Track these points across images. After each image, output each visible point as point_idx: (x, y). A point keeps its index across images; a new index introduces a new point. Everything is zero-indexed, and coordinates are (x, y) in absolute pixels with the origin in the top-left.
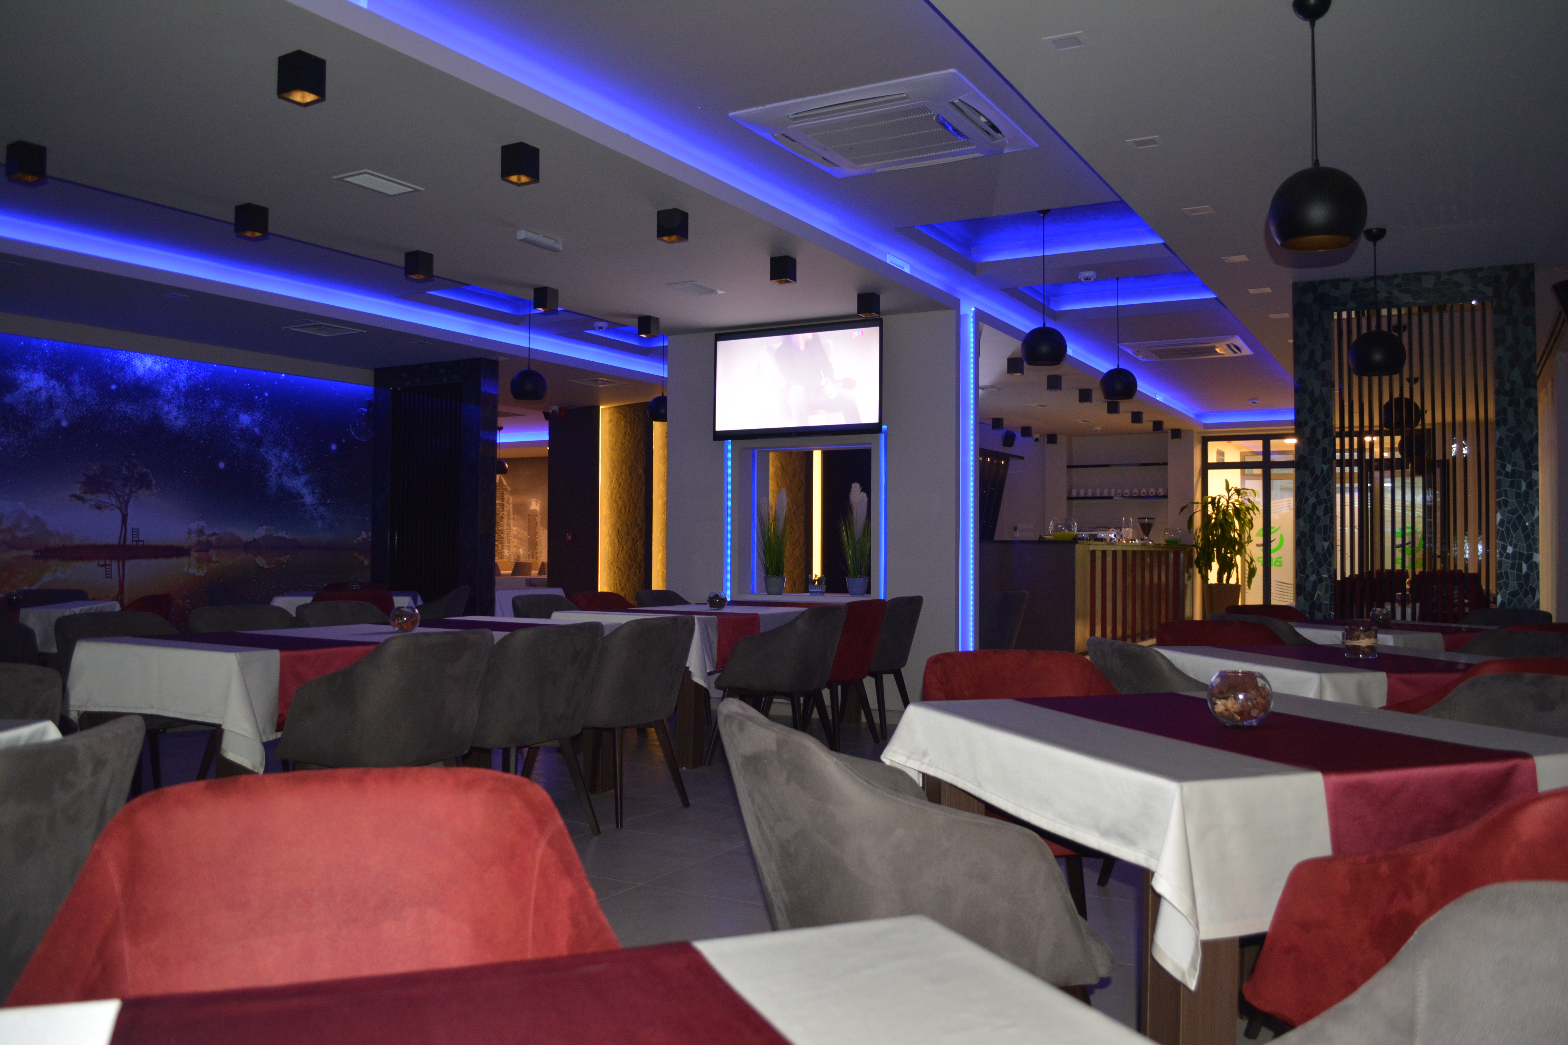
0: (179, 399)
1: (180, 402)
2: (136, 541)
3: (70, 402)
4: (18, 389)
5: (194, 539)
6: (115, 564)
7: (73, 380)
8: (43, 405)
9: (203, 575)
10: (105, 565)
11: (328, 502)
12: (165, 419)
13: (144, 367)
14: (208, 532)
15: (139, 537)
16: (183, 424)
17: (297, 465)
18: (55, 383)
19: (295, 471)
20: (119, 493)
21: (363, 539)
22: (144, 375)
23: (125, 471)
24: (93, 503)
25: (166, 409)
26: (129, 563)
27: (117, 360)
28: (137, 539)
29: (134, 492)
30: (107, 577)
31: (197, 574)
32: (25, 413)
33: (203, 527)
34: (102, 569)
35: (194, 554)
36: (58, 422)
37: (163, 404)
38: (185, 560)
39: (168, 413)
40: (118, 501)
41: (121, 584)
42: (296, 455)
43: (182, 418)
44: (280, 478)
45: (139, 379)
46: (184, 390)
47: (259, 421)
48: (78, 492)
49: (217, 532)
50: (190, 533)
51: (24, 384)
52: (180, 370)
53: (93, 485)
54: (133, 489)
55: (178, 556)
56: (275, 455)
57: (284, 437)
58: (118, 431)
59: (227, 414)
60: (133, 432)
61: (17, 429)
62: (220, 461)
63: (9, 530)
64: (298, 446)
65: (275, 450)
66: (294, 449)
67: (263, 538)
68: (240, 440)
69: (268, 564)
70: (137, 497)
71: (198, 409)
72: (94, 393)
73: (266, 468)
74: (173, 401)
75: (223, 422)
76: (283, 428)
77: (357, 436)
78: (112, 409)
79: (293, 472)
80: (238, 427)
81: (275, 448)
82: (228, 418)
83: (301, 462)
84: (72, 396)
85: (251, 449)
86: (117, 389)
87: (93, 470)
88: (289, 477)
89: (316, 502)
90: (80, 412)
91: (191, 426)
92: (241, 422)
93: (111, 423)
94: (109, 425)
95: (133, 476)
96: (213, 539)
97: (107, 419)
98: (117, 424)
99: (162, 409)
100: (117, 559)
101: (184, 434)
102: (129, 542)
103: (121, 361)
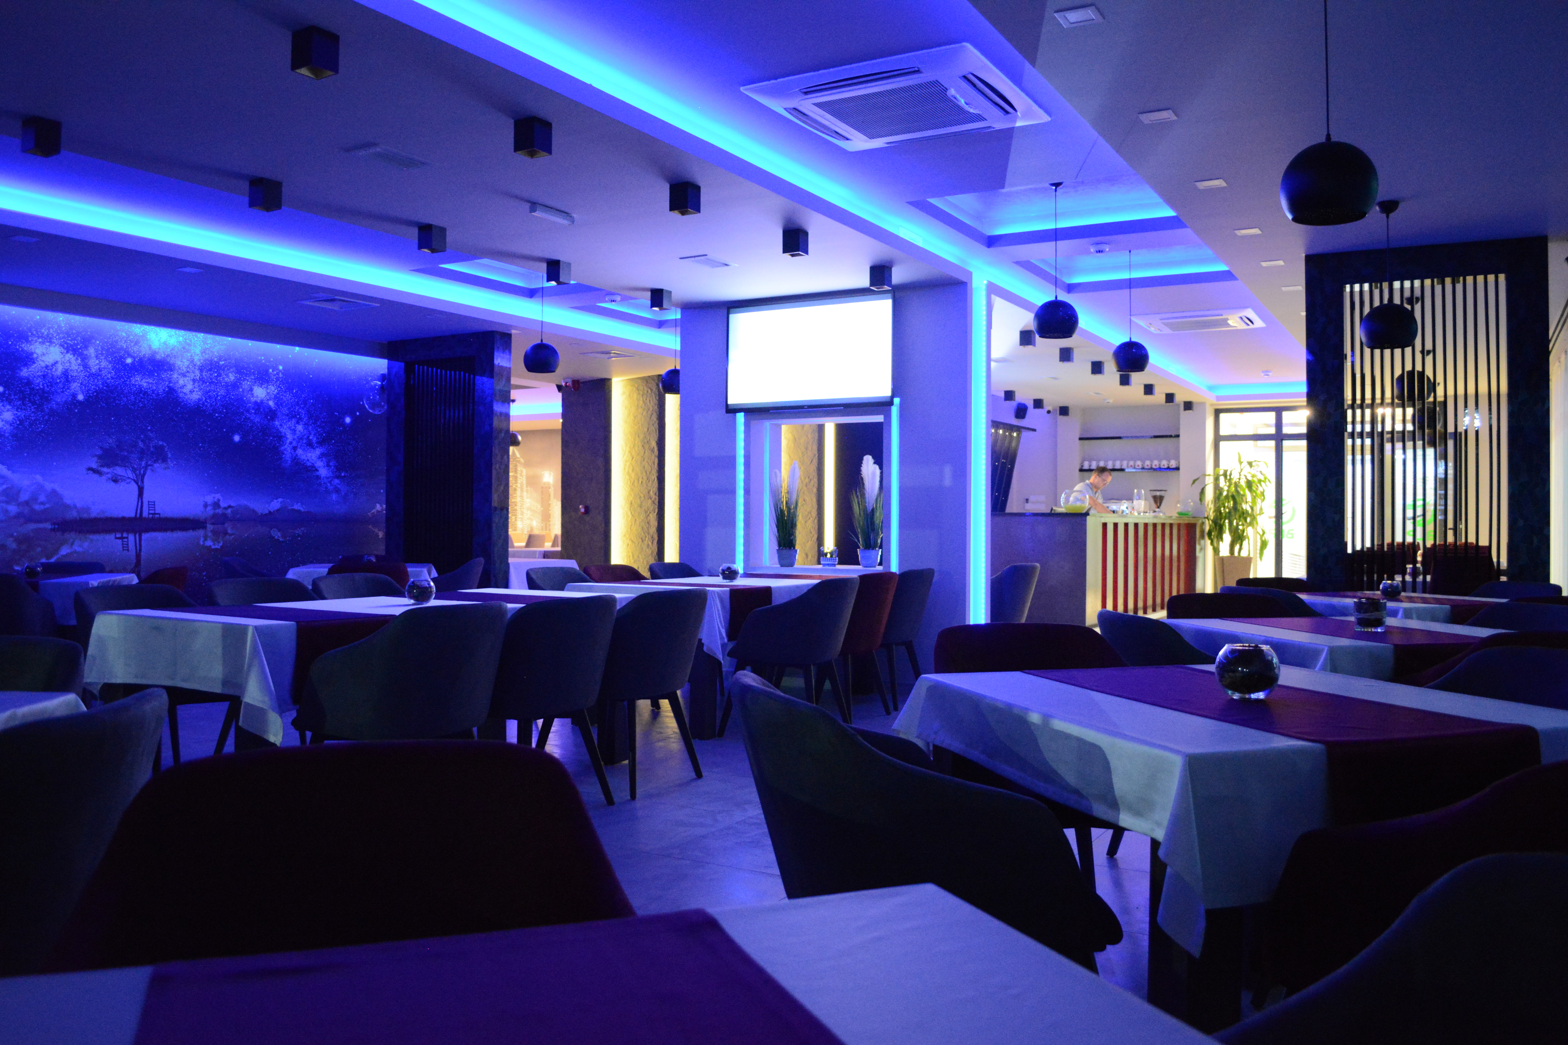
0: (193, 372)
1: (195, 376)
2: (153, 513)
3: (86, 376)
4: (34, 363)
5: (210, 511)
6: (131, 537)
7: (89, 354)
8: (59, 379)
9: (219, 547)
10: (122, 538)
11: (343, 474)
12: (181, 392)
13: (159, 341)
14: (223, 504)
15: (155, 510)
16: (198, 397)
17: (311, 438)
18: (72, 356)
19: (310, 445)
20: (136, 466)
21: (378, 511)
22: (159, 349)
23: (141, 444)
24: (109, 476)
25: (181, 382)
27: (132, 334)
28: (153, 511)
29: (149, 465)
32: (41, 387)
33: (219, 500)
34: (120, 541)
35: (210, 527)
36: (74, 396)
37: (178, 378)
38: (201, 532)
39: (183, 386)
40: (134, 475)
41: (138, 556)
42: (310, 428)
43: (197, 391)
44: (295, 451)
45: (154, 354)
46: (199, 363)
47: (273, 394)
48: (94, 466)
49: (232, 505)
50: (206, 506)
51: (40, 358)
52: (194, 344)
53: (110, 458)
54: (149, 463)
55: (194, 529)
56: (290, 428)
57: (298, 410)
58: (134, 405)
59: (242, 387)
60: (148, 406)
61: (34, 403)
62: (235, 434)
63: (27, 503)
64: (312, 420)
65: (290, 423)
66: (309, 422)
67: (278, 510)
68: (255, 413)
69: (283, 536)
70: (153, 471)
71: (213, 382)
72: (110, 366)
73: (280, 440)
74: (188, 374)
75: (238, 395)
76: (298, 401)
77: (371, 409)
78: (128, 383)
79: (307, 445)
80: (253, 400)
81: (289, 421)
82: (243, 391)
83: (315, 435)
84: (88, 369)
85: (266, 422)
86: (133, 363)
87: (109, 443)
88: (304, 450)
89: (331, 474)
90: (96, 385)
91: (206, 399)
92: (255, 395)
93: (127, 397)
94: (125, 399)
95: (149, 449)
96: (228, 512)
97: (122, 393)
98: (132, 398)
99: (177, 382)
100: (134, 532)
101: (199, 407)
102: (145, 515)
103: (136, 335)
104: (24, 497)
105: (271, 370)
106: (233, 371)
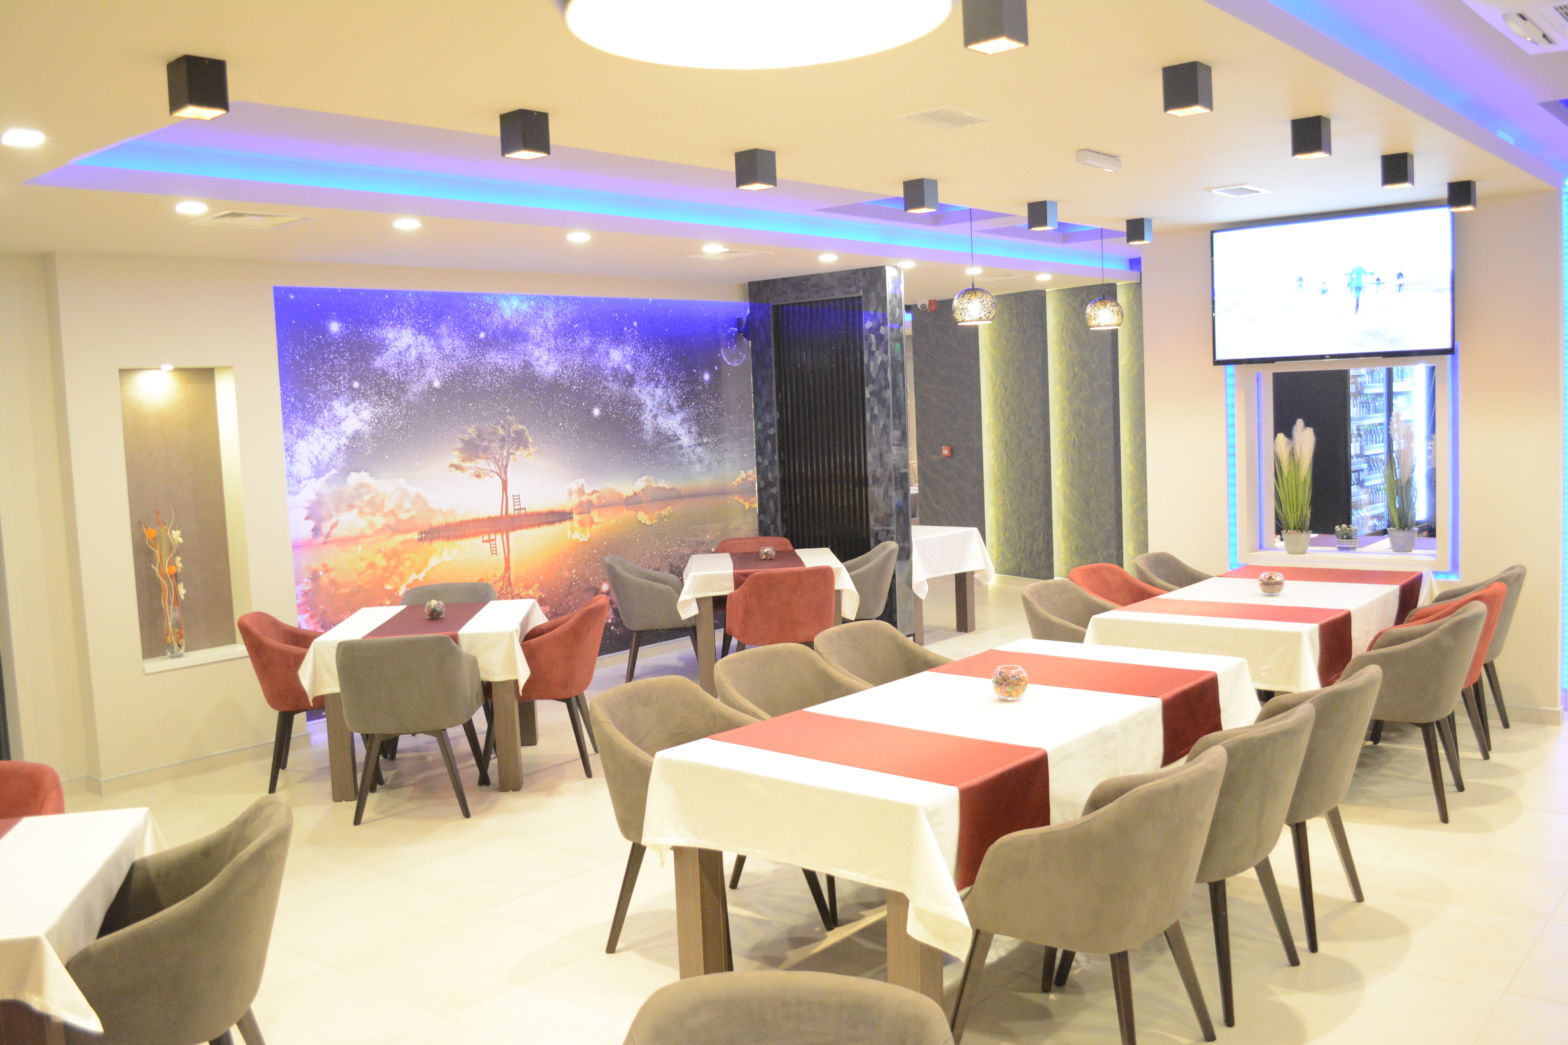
0: (548, 341)
1: (550, 345)
2: (518, 509)
3: (440, 358)
4: (387, 350)
5: (575, 500)
6: (499, 537)
7: (441, 333)
8: (414, 365)
9: (587, 540)
10: (489, 541)
11: (705, 441)
12: (537, 365)
13: (511, 308)
14: (588, 490)
15: (520, 505)
16: (554, 369)
17: (671, 402)
18: (424, 338)
19: (670, 410)
20: (497, 457)
21: (743, 480)
22: (512, 318)
23: (501, 431)
24: (472, 471)
25: (536, 353)
26: (513, 535)
27: (483, 304)
28: (518, 507)
29: (512, 454)
30: (492, 554)
31: (581, 540)
32: (397, 377)
33: (583, 486)
35: (576, 517)
36: (430, 383)
37: (532, 349)
38: (567, 524)
39: (538, 359)
40: (496, 466)
41: (507, 560)
42: (669, 390)
43: (553, 362)
44: (656, 420)
45: (507, 323)
46: (552, 329)
47: (630, 356)
48: (456, 461)
49: (597, 490)
50: (570, 494)
51: (393, 344)
52: (546, 307)
53: (471, 450)
54: (511, 451)
55: (561, 521)
56: (649, 393)
57: (656, 372)
58: (490, 386)
59: (597, 351)
60: (505, 385)
61: (390, 396)
62: (594, 407)
63: (392, 513)
64: (670, 381)
65: (648, 388)
66: (667, 383)
67: (643, 490)
68: (613, 381)
69: (650, 519)
70: (515, 460)
71: (568, 350)
72: (463, 344)
73: (640, 409)
74: (542, 344)
75: (594, 361)
76: (654, 362)
77: (729, 361)
78: (483, 361)
79: (667, 411)
80: (610, 365)
81: (648, 386)
82: (599, 356)
83: (675, 398)
84: (442, 351)
85: (624, 389)
86: (486, 338)
87: (469, 434)
88: (664, 417)
89: (693, 442)
90: (451, 368)
91: (563, 370)
92: (612, 359)
93: (483, 377)
94: (481, 380)
95: (509, 436)
96: (594, 498)
97: (478, 374)
98: (489, 378)
99: (533, 354)
100: (501, 532)
101: (556, 381)
102: (511, 512)
103: (487, 304)
104: (388, 507)
105: (625, 329)
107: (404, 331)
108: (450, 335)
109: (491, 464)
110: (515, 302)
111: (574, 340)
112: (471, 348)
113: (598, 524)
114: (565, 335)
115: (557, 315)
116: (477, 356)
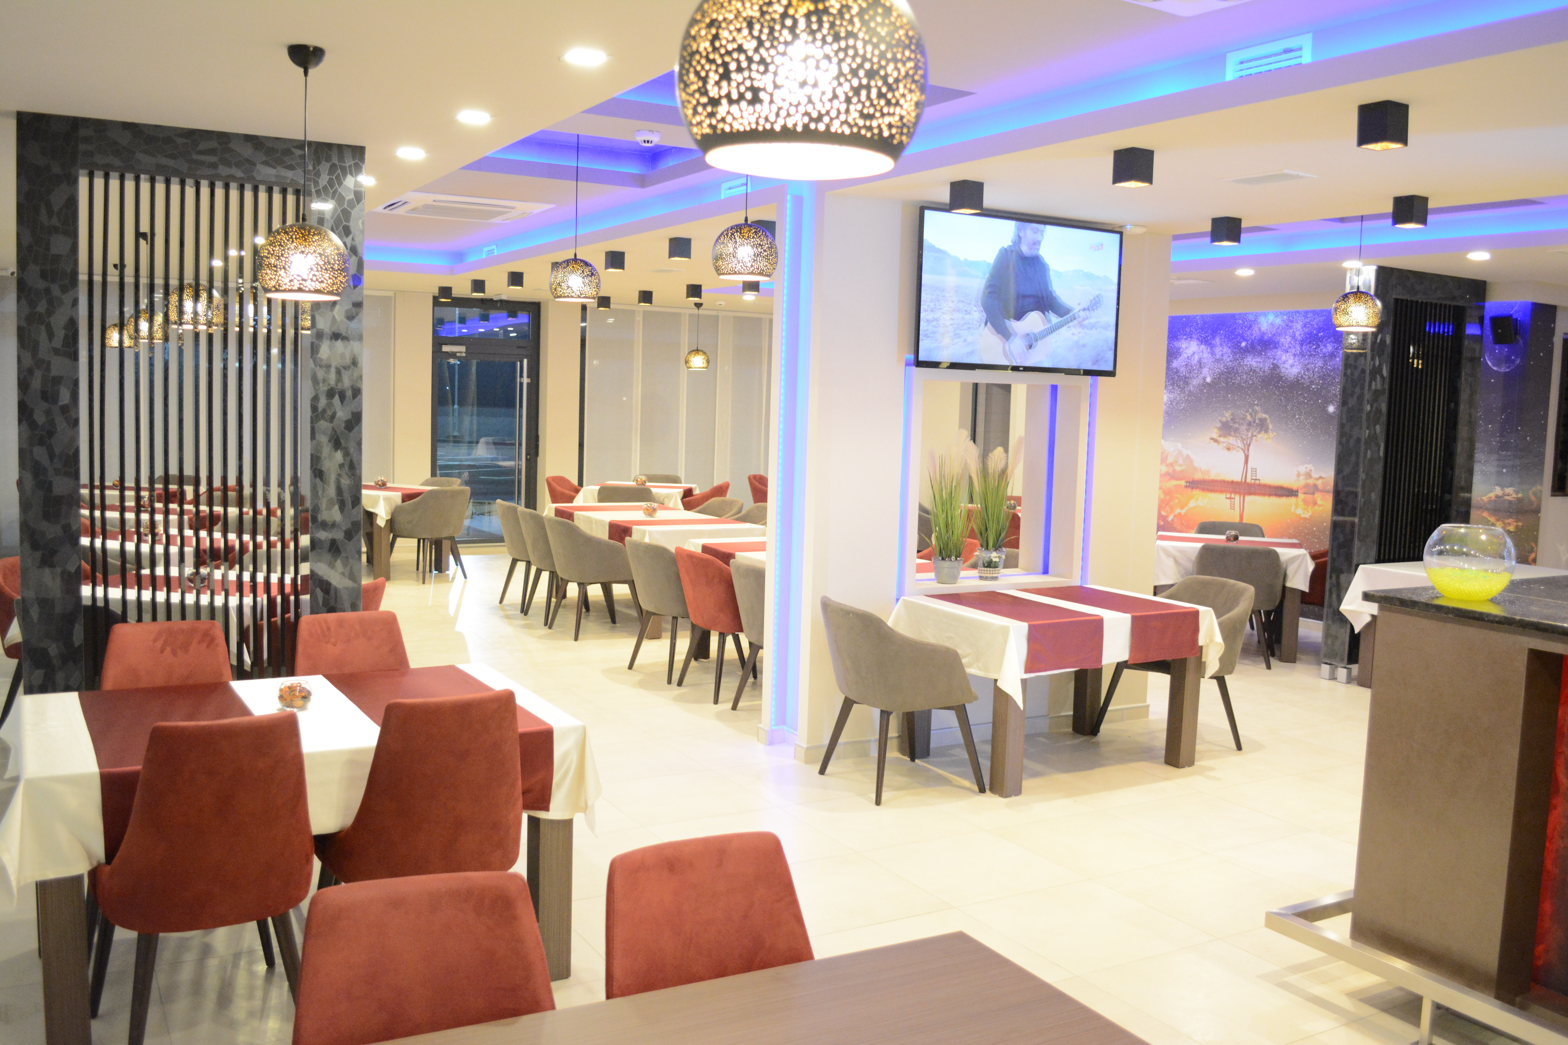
0: (1295, 347)
1: (1296, 351)
3: (1214, 362)
5: (1302, 481)
6: (1237, 497)
7: (1215, 343)
10: (1230, 498)
12: (1283, 368)
13: (1268, 322)
14: (1315, 475)
15: (1257, 476)
22: (1267, 330)
23: (1249, 418)
24: (1225, 445)
25: (1284, 358)
26: (1248, 498)
27: (1245, 320)
28: (1254, 478)
29: (1255, 436)
30: (1232, 509)
31: (1303, 516)
33: (1311, 470)
34: (1229, 501)
35: (1301, 496)
36: (1204, 379)
37: (1282, 354)
38: (1292, 500)
39: (1284, 362)
41: (1241, 516)
43: (1297, 365)
45: (1263, 334)
46: (1299, 338)
48: (1215, 436)
49: (1323, 476)
50: (1299, 475)
53: (1227, 429)
54: (1254, 434)
58: (1246, 383)
60: (1258, 383)
61: (1179, 386)
62: (1329, 405)
63: (1171, 465)
70: (1257, 441)
74: (1290, 350)
75: (1335, 365)
78: (1241, 364)
86: (1246, 346)
91: (1306, 372)
94: (1239, 378)
95: (1254, 422)
96: (1319, 483)
97: (1237, 373)
98: (1245, 376)
99: (1280, 358)
100: (1240, 494)
101: (1298, 380)
102: (1249, 480)
103: (1250, 320)
104: (1170, 460)
106: (1331, 341)
107: (1192, 343)
108: (1221, 345)
109: (1239, 441)
110: (1271, 318)
111: (1318, 346)
112: (1235, 354)
113: (1320, 506)
114: (1310, 343)
115: (1305, 326)
116: (1238, 360)
